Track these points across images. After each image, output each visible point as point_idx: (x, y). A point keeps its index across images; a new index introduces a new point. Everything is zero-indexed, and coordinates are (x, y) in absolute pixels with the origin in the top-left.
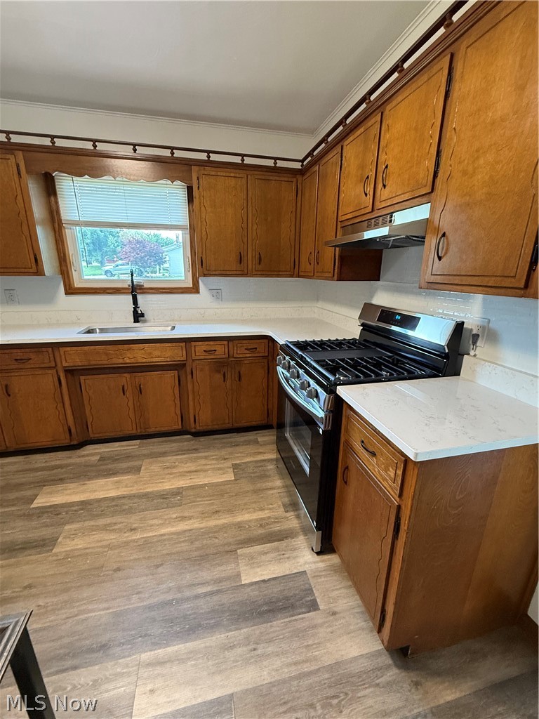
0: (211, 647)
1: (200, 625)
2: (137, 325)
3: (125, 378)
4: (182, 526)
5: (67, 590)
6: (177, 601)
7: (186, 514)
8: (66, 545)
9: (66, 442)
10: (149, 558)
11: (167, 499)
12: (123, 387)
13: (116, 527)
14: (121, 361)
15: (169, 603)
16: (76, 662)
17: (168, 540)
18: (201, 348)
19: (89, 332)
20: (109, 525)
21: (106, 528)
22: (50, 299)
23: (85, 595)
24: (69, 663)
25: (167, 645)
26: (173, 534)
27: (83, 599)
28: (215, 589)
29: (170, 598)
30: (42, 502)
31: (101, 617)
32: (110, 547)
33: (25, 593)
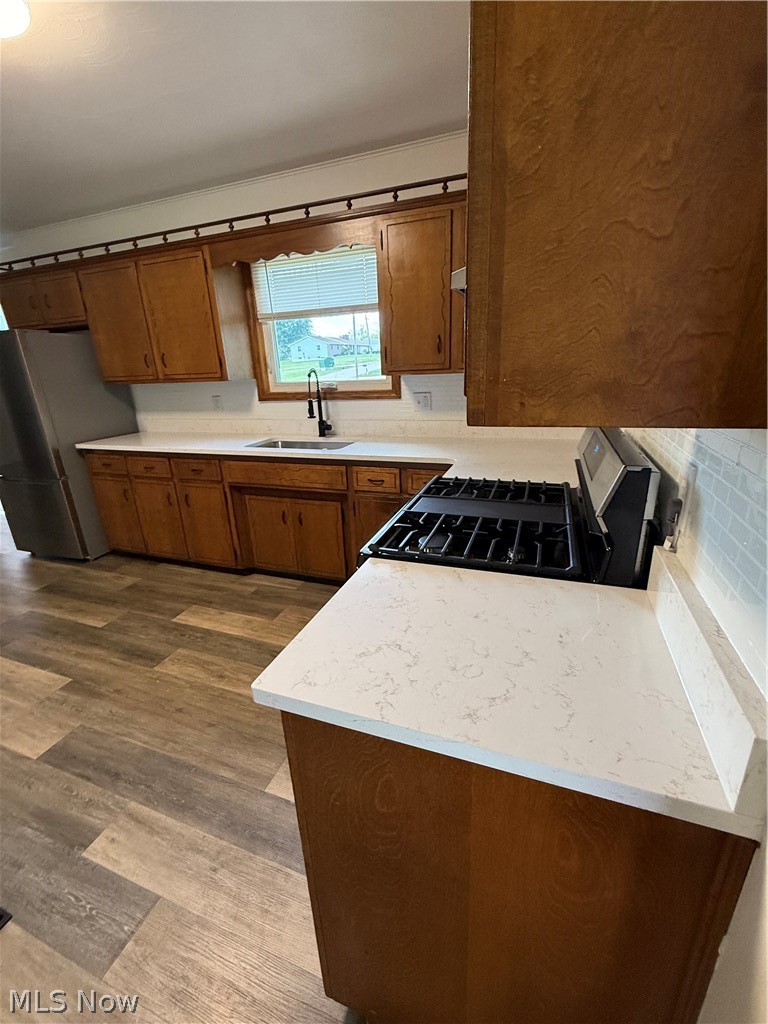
0: (183, 836)
1: (193, 808)
2: (322, 439)
3: (286, 504)
5: (136, 709)
6: (197, 770)
8: (168, 668)
9: (231, 564)
10: (209, 712)
12: (284, 513)
13: (212, 668)
14: (278, 483)
15: (190, 768)
16: (94, 775)
17: (240, 702)
18: (365, 474)
19: (274, 445)
20: (206, 662)
21: (203, 665)
22: (246, 407)
23: (142, 721)
24: (89, 772)
25: (155, 808)
27: (137, 723)
28: (236, 779)
29: (194, 763)
30: (181, 619)
31: (135, 747)
32: (192, 686)
33: (113, 695)
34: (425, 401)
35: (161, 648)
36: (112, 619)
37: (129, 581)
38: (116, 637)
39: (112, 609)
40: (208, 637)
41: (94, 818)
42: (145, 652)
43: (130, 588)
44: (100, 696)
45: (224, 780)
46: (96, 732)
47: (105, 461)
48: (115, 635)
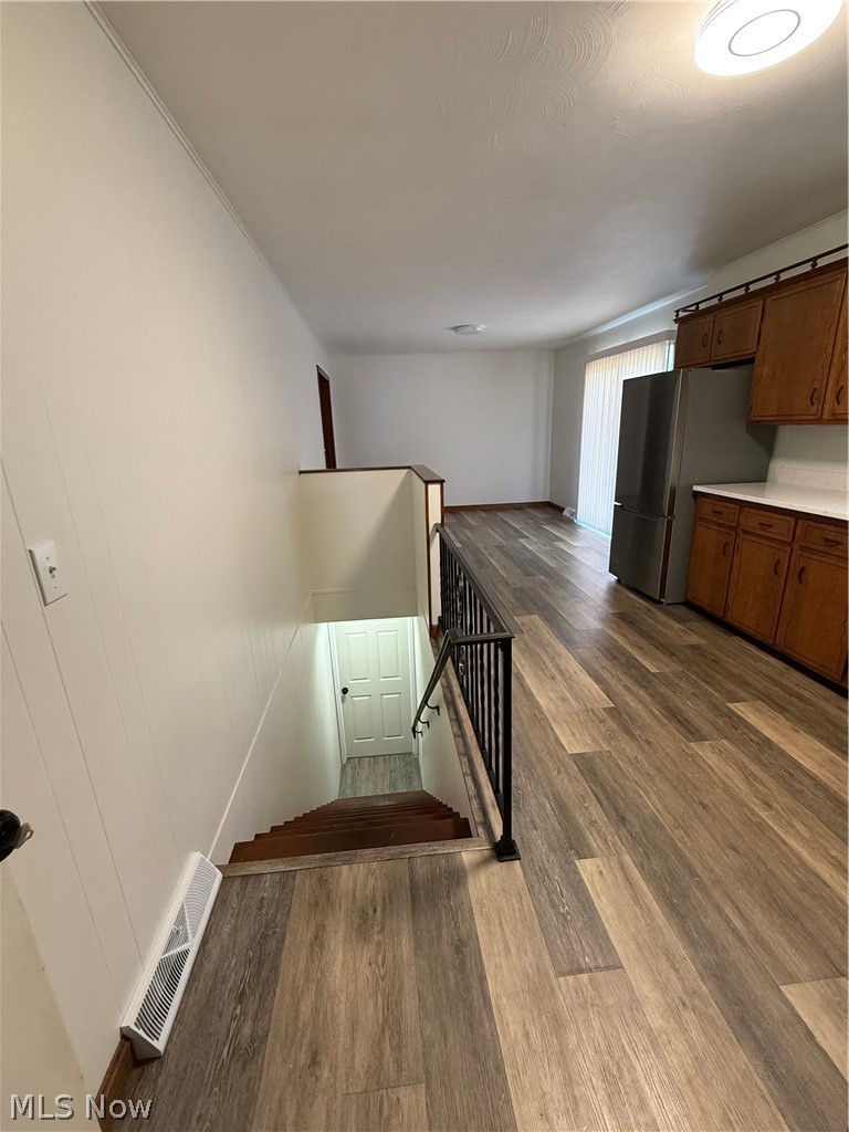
0: (663, 935)
1: (683, 918)
5: (659, 771)
6: (700, 882)
8: (703, 751)
10: (738, 833)
13: (757, 785)
15: (693, 874)
16: (605, 803)
17: (783, 852)
20: (756, 778)
21: (749, 777)
23: (661, 786)
24: (602, 798)
25: (647, 881)
26: (798, 857)
27: (656, 786)
28: (744, 935)
29: (701, 874)
30: (739, 708)
31: (647, 807)
32: (727, 789)
33: (643, 743)
35: (706, 728)
36: (667, 670)
37: (694, 639)
38: (663, 689)
39: (668, 660)
40: (766, 749)
42: (687, 721)
43: (693, 647)
44: (632, 736)
45: (727, 921)
46: (617, 765)
47: (718, 509)
48: (663, 687)
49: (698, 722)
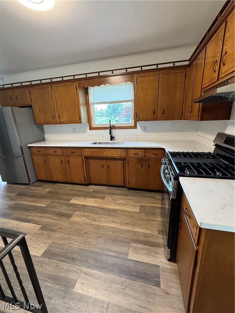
0: (108, 279)
1: (106, 267)
2: (111, 141)
3: (104, 162)
4: (112, 225)
5: (70, 234)
6: (101, 254)
7: (115, 220)
8: (75, 219)
9: (84, 183)
10: (97, 233)
11: (110, 212)
12: (103, 165)
13: (90, 217)
14: (102, 155)
15: (98, 253)
16: (65, 260)
17: (106, 228)
18: (133, 152)
19: (95, 143)
20: (88, 216)
21: (87, 217)
22: (84, 132)
23: (74, 238)
24: (63, 259)
25: (93, 269)
26: (108, 227)
28: (116, 255)
29: (99, 251)
30: (72, 201)
31: (76, 248)
32: (86, 224)
33: (59, 230)
34: (145, 129)
35: (70, 212)
36: (47, 203)
37: (47, 190)
38: (52, 210)
39: (46, 200)
40: (85, 207)
41: (72, 276)
42: (64, 214)
43: (49, 192)
44: (55, 231)
45: (112, 256)
46: (58, 244)
47: (38, 150)
48: (51, 209)
49: (67, 212)
